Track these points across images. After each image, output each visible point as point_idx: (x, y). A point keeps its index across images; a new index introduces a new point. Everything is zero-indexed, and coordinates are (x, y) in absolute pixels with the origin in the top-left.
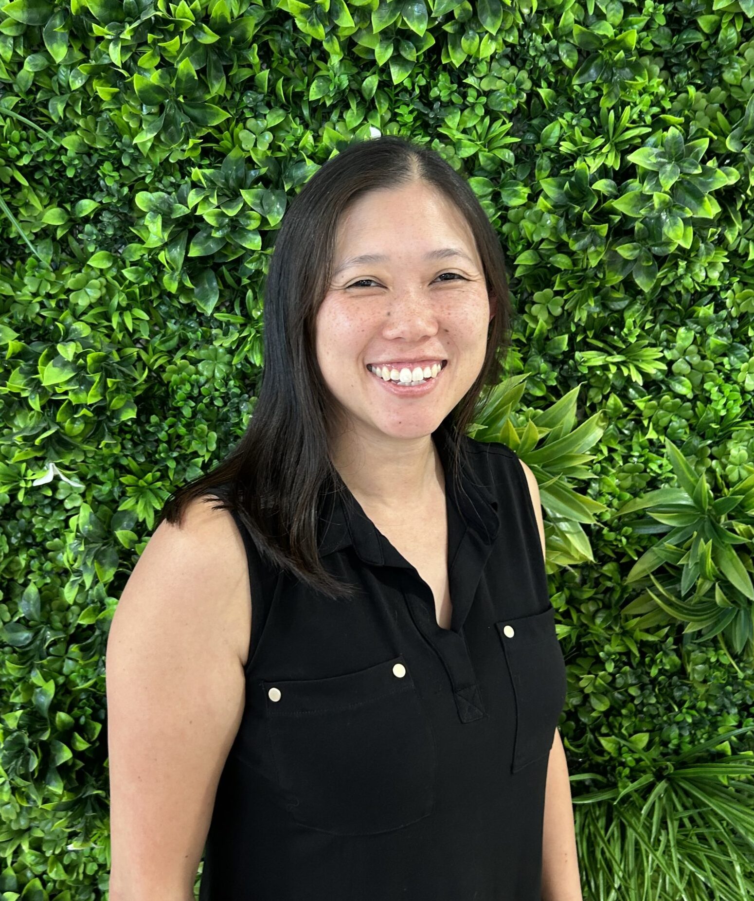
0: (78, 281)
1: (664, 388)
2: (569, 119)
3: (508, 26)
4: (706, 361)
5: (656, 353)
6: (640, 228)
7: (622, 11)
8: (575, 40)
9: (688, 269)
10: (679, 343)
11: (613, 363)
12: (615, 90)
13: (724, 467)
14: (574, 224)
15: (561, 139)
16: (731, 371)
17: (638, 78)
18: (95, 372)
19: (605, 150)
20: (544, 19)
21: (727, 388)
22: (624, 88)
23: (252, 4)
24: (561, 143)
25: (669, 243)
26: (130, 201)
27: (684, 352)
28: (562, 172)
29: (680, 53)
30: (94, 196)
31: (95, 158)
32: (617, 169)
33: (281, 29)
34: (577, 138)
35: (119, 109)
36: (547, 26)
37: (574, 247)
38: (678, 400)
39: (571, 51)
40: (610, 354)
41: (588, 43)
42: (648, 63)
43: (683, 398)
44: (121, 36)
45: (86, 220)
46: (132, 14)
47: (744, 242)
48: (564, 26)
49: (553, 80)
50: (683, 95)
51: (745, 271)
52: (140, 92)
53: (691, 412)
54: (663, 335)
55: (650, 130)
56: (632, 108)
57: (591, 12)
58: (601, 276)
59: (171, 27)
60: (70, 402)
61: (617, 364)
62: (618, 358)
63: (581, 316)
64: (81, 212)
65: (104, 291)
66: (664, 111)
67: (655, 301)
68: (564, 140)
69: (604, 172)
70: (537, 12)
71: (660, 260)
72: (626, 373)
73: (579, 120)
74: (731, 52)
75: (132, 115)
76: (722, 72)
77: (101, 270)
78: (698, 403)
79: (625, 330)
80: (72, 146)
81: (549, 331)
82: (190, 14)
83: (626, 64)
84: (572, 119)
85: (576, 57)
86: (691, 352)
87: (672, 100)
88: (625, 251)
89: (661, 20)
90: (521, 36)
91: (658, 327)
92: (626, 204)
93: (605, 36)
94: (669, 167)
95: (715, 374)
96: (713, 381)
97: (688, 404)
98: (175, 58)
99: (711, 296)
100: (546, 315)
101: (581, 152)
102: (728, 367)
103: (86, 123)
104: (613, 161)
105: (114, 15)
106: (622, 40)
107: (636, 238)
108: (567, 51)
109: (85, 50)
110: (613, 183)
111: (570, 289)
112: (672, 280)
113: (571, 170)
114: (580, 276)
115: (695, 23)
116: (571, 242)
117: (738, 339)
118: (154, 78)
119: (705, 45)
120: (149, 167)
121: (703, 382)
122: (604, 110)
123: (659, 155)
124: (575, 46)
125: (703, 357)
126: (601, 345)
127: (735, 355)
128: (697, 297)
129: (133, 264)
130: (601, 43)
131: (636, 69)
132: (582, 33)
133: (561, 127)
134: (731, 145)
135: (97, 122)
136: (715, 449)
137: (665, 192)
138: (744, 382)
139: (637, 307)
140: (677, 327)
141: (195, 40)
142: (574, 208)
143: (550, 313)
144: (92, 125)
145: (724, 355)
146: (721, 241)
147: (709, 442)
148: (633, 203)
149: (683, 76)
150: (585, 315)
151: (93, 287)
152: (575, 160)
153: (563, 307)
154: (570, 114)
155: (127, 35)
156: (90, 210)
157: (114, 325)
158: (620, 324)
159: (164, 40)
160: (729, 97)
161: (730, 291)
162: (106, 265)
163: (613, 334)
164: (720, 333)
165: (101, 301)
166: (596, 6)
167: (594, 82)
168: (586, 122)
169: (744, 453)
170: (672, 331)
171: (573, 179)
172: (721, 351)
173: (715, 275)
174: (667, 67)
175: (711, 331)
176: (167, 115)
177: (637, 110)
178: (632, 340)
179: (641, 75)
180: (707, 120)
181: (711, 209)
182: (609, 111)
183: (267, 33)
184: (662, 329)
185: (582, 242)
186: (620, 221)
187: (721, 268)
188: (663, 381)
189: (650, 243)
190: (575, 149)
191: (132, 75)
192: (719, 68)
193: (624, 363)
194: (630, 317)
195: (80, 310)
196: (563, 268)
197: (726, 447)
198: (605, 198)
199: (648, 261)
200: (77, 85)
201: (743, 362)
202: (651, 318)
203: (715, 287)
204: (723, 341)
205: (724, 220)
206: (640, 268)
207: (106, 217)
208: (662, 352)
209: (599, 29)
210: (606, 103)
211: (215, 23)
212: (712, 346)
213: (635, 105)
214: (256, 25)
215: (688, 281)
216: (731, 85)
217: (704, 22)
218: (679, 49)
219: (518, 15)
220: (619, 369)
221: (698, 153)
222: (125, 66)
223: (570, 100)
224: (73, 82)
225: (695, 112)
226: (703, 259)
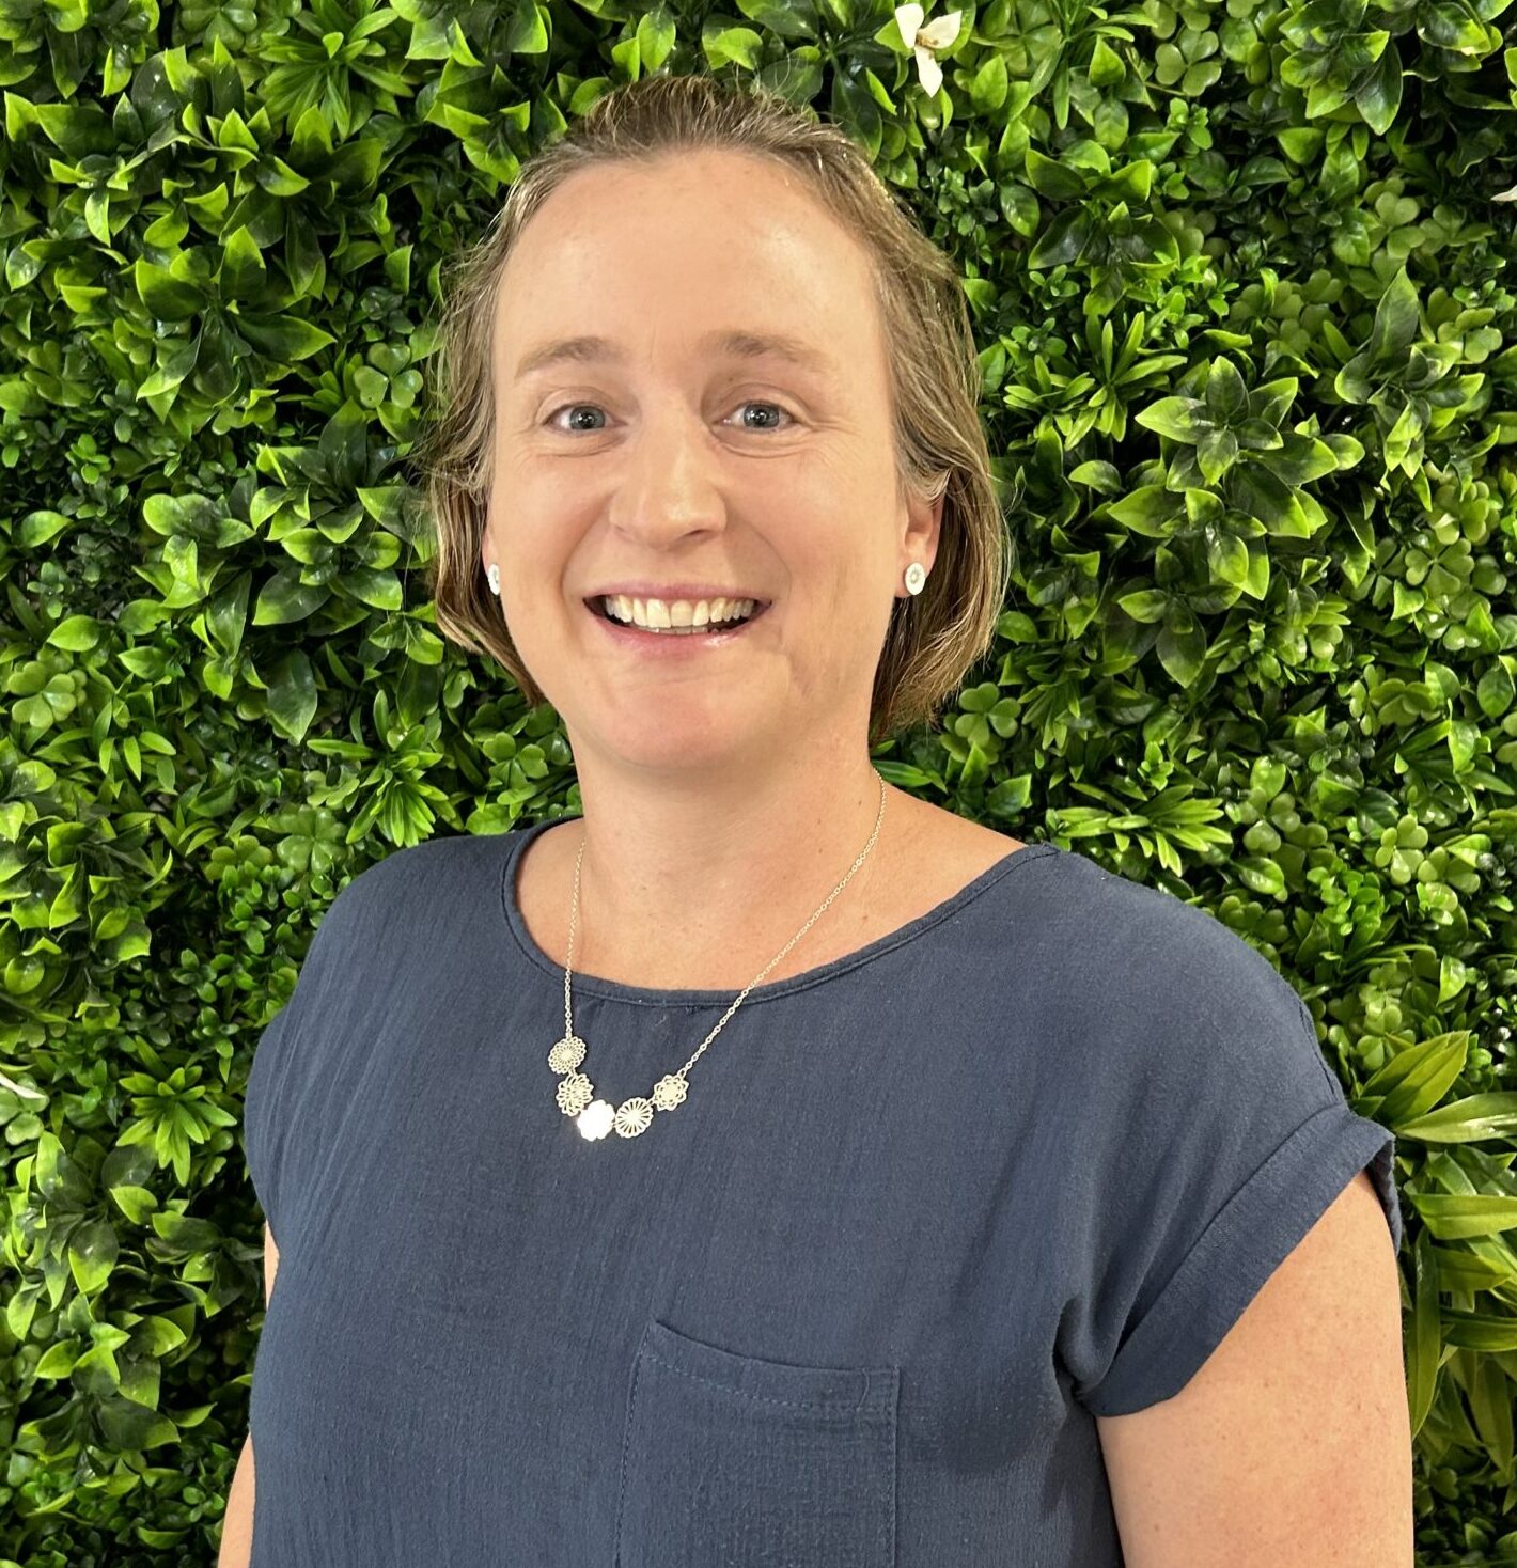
0: (28, 677)
1: (1228, 880)
2: (1022, 339)
3: (896, 152)
4: (1312, 825)
5: (1210, 809)
6: (1166, 559)
7: (1126, 121)
8: (1030, 180)
9: (1271, 639)
10: (1257, 789)
11: (1123, 832)
12: (1114, 281)
13: (1354, 1039)
14: (1037, 552)
15: (1008, 379)
16: (1363, 844)
17: (1159, 255)
18: (65, 862)
19: (1094, 402)
20: (968, 137)
21: (1354, 880)
22: (1133, 276)
23: (376, 112)
24: (1008, 388)
25: (1224, 588)
26: (132, 516)
27: (1267, 808)
28: (1012, 446)
29: (1245, 204)
30: (60, 503)
31: (61, 427)
32: (1120, 440)
33: (435, 161)
34: (1039, 377)
35: (109, 327)
36: (975, 152)
37: (1038, 598)
38: (1256, 904)
39: (1025, 201)
40: (1117, 814)
41: (1057, 186)
42: (1181, 223)
43: (1267, 900)
44: (110, 184)
45: (44, 553)
46: (131, 139)
47: (1383, 582)
48: (1010, 152)
49: (988, 260)
50: (1253, 288)
51: (1389, 641)
52: (148, 295)
53: (1283, 928)
54: (1224, 773)
55: (1183, 360)
56: (1148, 317)
57: (1062, 123)
58: (1093, 655)
59: (210, 164)
60: (14, 925)
61: (1132, 834)
62: (1132, 822)
63: (1056, 735)
64: (33, 537)
65: (82, 697)
66: (1215, 322)
67: (1207, 706)
68: (1014, 382)
69: (1095, 445)
70: (953, 122)
71: (1213, 624)
72: (1148, 853)
73: (1042, 341)
74: (1349, 200)
75: (134, 341)
76: (1329, 243)
77: (76, 655)
78: (1298, 911)
79: (1145, 765)
80: (14, 403)
81: (992, 767)
82: (248, 138)
83: (1137, 228)
84: (1028, 339)
85: (1035, 214)
86: (1283, 807)
87: (1231, 298)
88: (1137, 606)
89: (1202, 140)
90: (922, 173)
91: (1214, 757)
92: (1136, 510)
93: (1091, 172)
94: (1217, 438)
95: (1331, 850)
96: (1327, 865)
97: (1277, 913)
98: (219, 224)
99: (1320, 692)
100: (986, 737)
101: (1052, 405)
102: (1355, 836)
103: (41, 356)
104: (1111, 424)
105: (94, 140)
106: (1124, 181)
107: (1159, 578)
108: (1017, 201)
109: (37, 209)
110: (1112, 468)
111: (1033, 684)
112: (1238, 663)
113: (1029, 442)
114: (1054, 656)
115: (1274, 142)
116: (1029, 589)
117: (1377, 781)
118: (176, 266)
119: (1295, 186)
120: (170, 443)
121: (1307, 867)
122: (1093, 320)
123: (1198, 413)
124: (1033, 190)
125: (1307, 818)
126: (1099, 795)
127: (1371, 812)
128: (1294, 697)
129: (140, 641)
130: (1083, 186)
131: (1157, 238)
132: (1044, 167)
133: (1008, 356)
134: (1346, 390)
135: (62, 357)
136: (1335, 1003)
137: (1211, 489)
138: (1389, 866)
139: (1169, 716)
140: (1253, 756)
141: (259, 188)
142: (1034, 520)
143: (992, 730)
144: (53, 361)
145: (1349, 812)
146: (1336, 581)
147: (1324, 989)
148: (1149, 510)
149: (1252, 250)
150: (1062, 736)
151: (59, 689)
152: (1037, 423)
153: (1019, 720)
154: (1026, 329)
155: (120, 182)
156: (50, 534)
157: (105, 767)
158: (1136, 751)
159: (197, 191)
160: (1348, 290)
161: (1357, 684)
162: (84, 644)
163: (1123, 772)
164: (1338, 768)
165: (76, 718)
166: (1072, 110)
167: (1070, 264)
168: (1056, 345)
169: (1394, 1009)
170: (1241, 765)
171: (1033, 461)
172: (1343, 804)
173: (1327, 650)
174: (1221, 231)
175: (1317, 764)
176: (205, 340)
177: (1158, 320)
178: (1160, 784)
179: (1165, 250)
180: (1303, 339)
181: (1309, 519)
182: (1103, 320)
183: (408, 169)
184: (1222, 761)
185: (1051, 588)
186: (1126, 544)
187: (1338, 637)
188: (1226, 867)
189: (1188, 589)
190: (1036, 399)
191: (131, 261)
192: (1325, 234)
193: (1145, 831)
194: (1155, 738)
195: (34, 735)
196: (1017, 641)
197: (1357, 1000)
198: (1098, 499)
199: (1185, 625)
200: (21, 278)
201: (1386, 827)
202: (1199, 738)
203: (1326, 675)
204: (1346, 783)
205: (1339, 539)
206: (1171, 639)
207: (83, 547)
208: (1222, 807)
209: (1080, 156)
210: (1094, 308)
211: (300, 154)
212: (1322, 794)
213: (1156, 310)
214: (386, 155)
215: (1270, 663)
216: (1351, 267)
217: (1291, 142)
218: (1242, 195)
219: (914, 130)
220: (1135, 843)
221: (1276, 409)
222: (118, 242)
223: (1026, 300)
224: (13, 273)
225: (1279, 321)
226: (1297, 619)
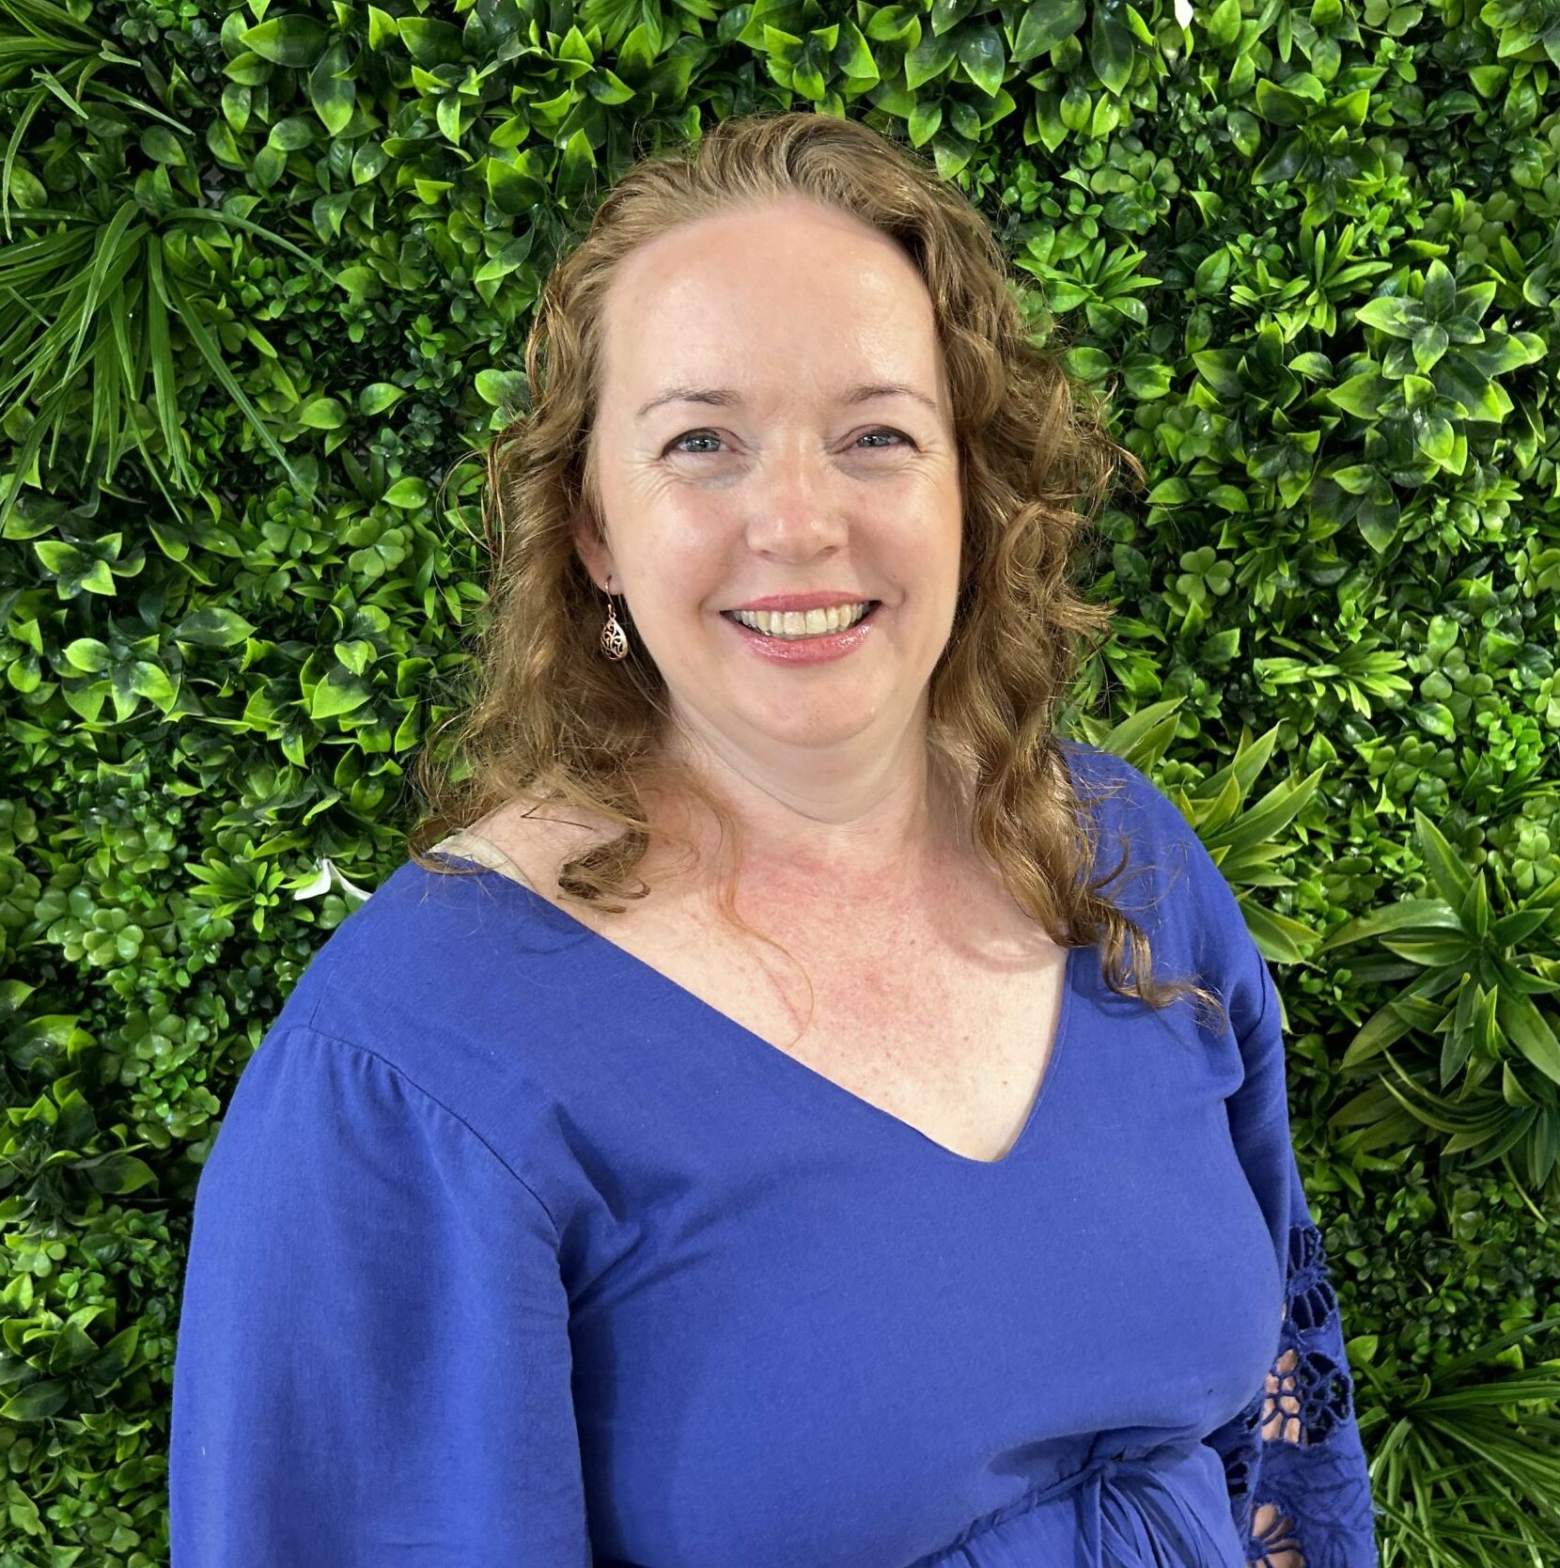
0: (364, 531)
1: (1406, 722)
2: (1246, 245)
3: (1140, 79)
4: (1479, 676)
5: (1393, 660)
6: (1374, 440)
7: (1339, 56)
8: (1259, 105)
9: (1451, 513)
10: (1433, 643)
11: (1320, 680)
12: (1329, 196)
13: (1508, 863)
14: (1255, 432)
15: (1231, 280)
16: (1522, 692)
17: (1366, 174)
18: (408, 694)
19: (1310, 301)
20: (1202, 68)
21: (1518, 722)
22: (1345, 191)
23: (683, 34)
24: (1234, 288)
25: (1425, 463)
26: (462, 386)
27: (1441, 660)
28: (1234, 339)
29: (1440, 132)
30: (393, 377)
31: (398, 308)
32: (1331, 334)
33: (734, 79)
34: (1260, 279)
35: (444, 220)
36: (1208, 81)
37: (1257, 472)
38: (1430, 744)
39: (1249, 125)
40: (1313, 664)
41: (1281, 112)
42: (1383, 148)
43: (1439, 740)
44: (462, 90)
45: (381, 419)
46: (479, 52)
47: (1546, 464)
48: (1238, 82)
49: (1217, 176)
50: (1443, 206)
51: (1545, 516)
52: (496, 189)
53: (1453, 765)
54: (1406, 629)
55: (1388, 266)
56: (1357, 227)
57: (1286, 55)
58: (1301, 524)
59: (552, 74)
60: (358, 748)
61: (1324, 681)
62: (1328, 671)
63: (1264, 595)
64: (371, 406)
65: (410, 548)
66: (1410, 233)
67: (1391, 570)
68: (1237, 283)
69: (1307, 340)
70: (1194, 55)
71: (1404, 495)
72: (1342, 696)
73: (1264, 249)
74: (1526, 131)
75: (468, 231)
76: (1510, 166)
77: (405, 511)
78: (1466, 750)
79: (1342, 619)
80: (356, 286)
81: (1207, 621)
82: (586, 51)
83: (1349, 149)
84: (1253, 245)
85: (1256, 137)
86: (1454, 660)
87: (1424, 213)
88: (1348, 479)
89: (1408, 74)
90: (1162, 97)
91: (1395, 615)
92: (1350, 395)
93: (1310, 101)
94: (1429, 333)
95: (1495, 697)
96: (1490, 709)
97: (1448, 752)
98: (553, 128)
99: (1486, 561)
100: (1202, 594)
101: (1270, 304)
102: (1517, 685)
103: (382, 245)
104: (1323, 321)
105: (444, 51)
106: (1343, 108)
107: (1367, 456)
108: (1242, 125)
109: (380, 113)
110: (1325, 358)
111: (1244, 548)
112: (1421, 532)
113: (1248, 334)
114: (1262, 524)
115: (1466, 78)
116: (1250, 463)
117: (1534, 638)
118: (518, 163)
119: (1480, 117)
120: (495, 324)
121: (1473, 713)
122: (1306, 230)
123: (1410, 311)
124: (1256, 117)
125: (1474, 669)
126: (1296, 647)
127: (1529, 665)
128: (1463, 562)
129: (464, 501)
130: (1305, 112)
131: (1365, 159)
132: (1273, 94)
133: (1232, 260)
134: (1531, 296)
135: (399, 245)
136: (1493, 831)
137: (1422, 375)
138: (1544, 713)
139: (1360, 579)
140: (1429, 615)
141: (589, 96)
142: (1258, 403)
143: (1209, 591)
144: (392, 249)
145: (1511, 665)
146: (1509, 462)
147: (1483, 819)
148: (1364, 394)
149: (1443, 172)
150: (1271, 593)
151: (391, 542)
152: (1258, 319)
153: (1232, 580)
154: (1249, 237)
155: (472, 87)
156: (388, 403)
157: (429, 611)
158: (1332, 609)
159: (538, 99)
160: (1522, 209)
161: (1521, 553)
162: (415, 502)
163: (1319, 627)
164: (1504, 627)
165: (402, 571)
166: (1295, 49)
167: (1290, 181)
168: (1275, 252)
169: (1543, 837)
170: (1419, 622)
171: (1253, 351)
172: (1505, 658)
173: (1495, 523)
174: (1412, 157)
175: (1490, 621)
176: (538, 233)
177: (1365, 231)
178: (1355, 637)
179: (1371, 171)
180: (1482, 250)
181: (1498, 406)
182: (1316, 232)
183: (707, 86)
184: (1402, 619)
185: (1270, 464)
186: (1339, 426)
187: (1506, 510)
188: (1403, 712)
189: (1391, 465)
190: (1257, 299)
191: (476, 159)
192: (1504, 160)
193: (1336, 679)
194: (1349, 597)
195: (365, 584)
196: (1232, 510)
197: (1512, 828)
198: (1310, 387)
199: (1385, 498)
200: (366, 174)
201: (1544, 677)
202: (1384, 599)
203: (1495, 545)
204: (1509, 639)
205: (1516, 425)
206: (1370, 510)
207: (418, 416)
208: (1404, 658)
209: (1298, 87)
210: (1310, 219)
211: (625, 67)
212: (1491, 648)
213: (1362, 221)
214: (693, 72)
215: (1451, 534)
216: (1525, 189)
217: (1481, 78)
218: (1439, 124)
219: (1159, 60)
220: (1330, 690)
221: (1476, 309)
222: (465, 145)
223: (1246, 210)
224: (359, 170)
225: (1463, 236)
226: (1481, 493)
